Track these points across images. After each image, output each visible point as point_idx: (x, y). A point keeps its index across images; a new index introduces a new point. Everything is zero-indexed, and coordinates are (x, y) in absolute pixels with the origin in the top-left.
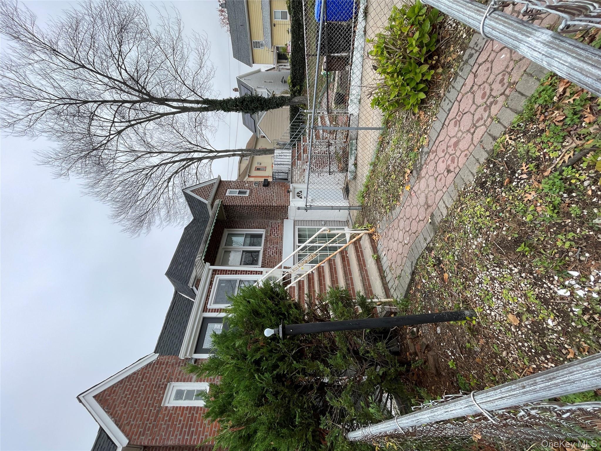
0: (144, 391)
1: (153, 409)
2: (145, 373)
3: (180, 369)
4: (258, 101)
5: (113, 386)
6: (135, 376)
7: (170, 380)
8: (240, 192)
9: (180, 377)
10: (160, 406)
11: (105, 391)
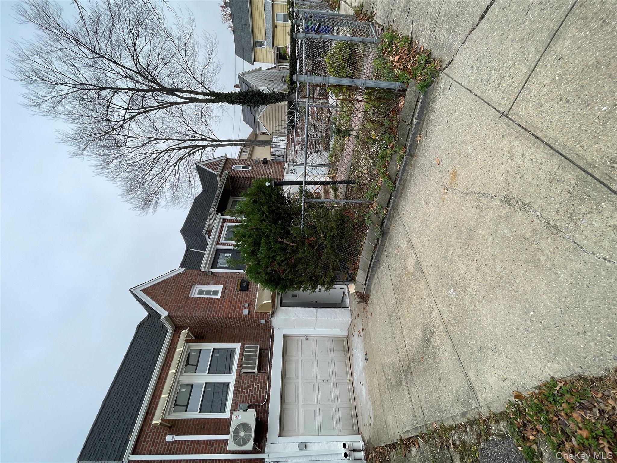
0: (176, 289)
1: (183, 298)
2: (175, 279)
3: (200, 277)
4: (259, 96)
5: (153, 285)
6: (169, 280)
7: (194, 283)
8: (243, 168)
9: (201, 282)
10: (188, 297)
11: (148, 288)
